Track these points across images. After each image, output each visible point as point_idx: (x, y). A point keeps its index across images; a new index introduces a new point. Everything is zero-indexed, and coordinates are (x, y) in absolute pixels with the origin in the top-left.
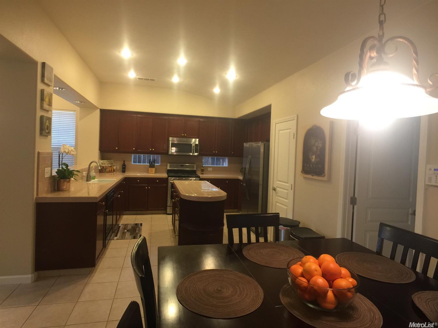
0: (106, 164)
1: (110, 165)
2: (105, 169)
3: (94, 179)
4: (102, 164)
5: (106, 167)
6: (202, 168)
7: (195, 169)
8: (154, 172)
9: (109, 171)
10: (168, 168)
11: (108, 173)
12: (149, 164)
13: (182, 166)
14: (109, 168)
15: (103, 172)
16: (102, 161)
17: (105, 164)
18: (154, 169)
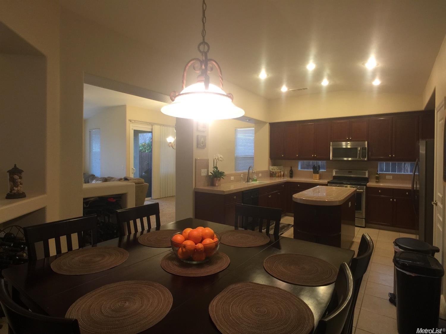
0: (276, 169)
1: (279, 171)
2: (275, 174)
3: (256, 181)
4: (272, 170)
5: (276, 172)
6: (376, 175)
7: (367, 176)
8: (318, 178)
9: (279, 176)
10: (334, 174)
11: (278, 178)
12: (312, 170)
13: (349, 172)
14: (279, 174)
15: (273, 177)
16: (272, 167)
17: (274, 170)
18: (318, 175)
